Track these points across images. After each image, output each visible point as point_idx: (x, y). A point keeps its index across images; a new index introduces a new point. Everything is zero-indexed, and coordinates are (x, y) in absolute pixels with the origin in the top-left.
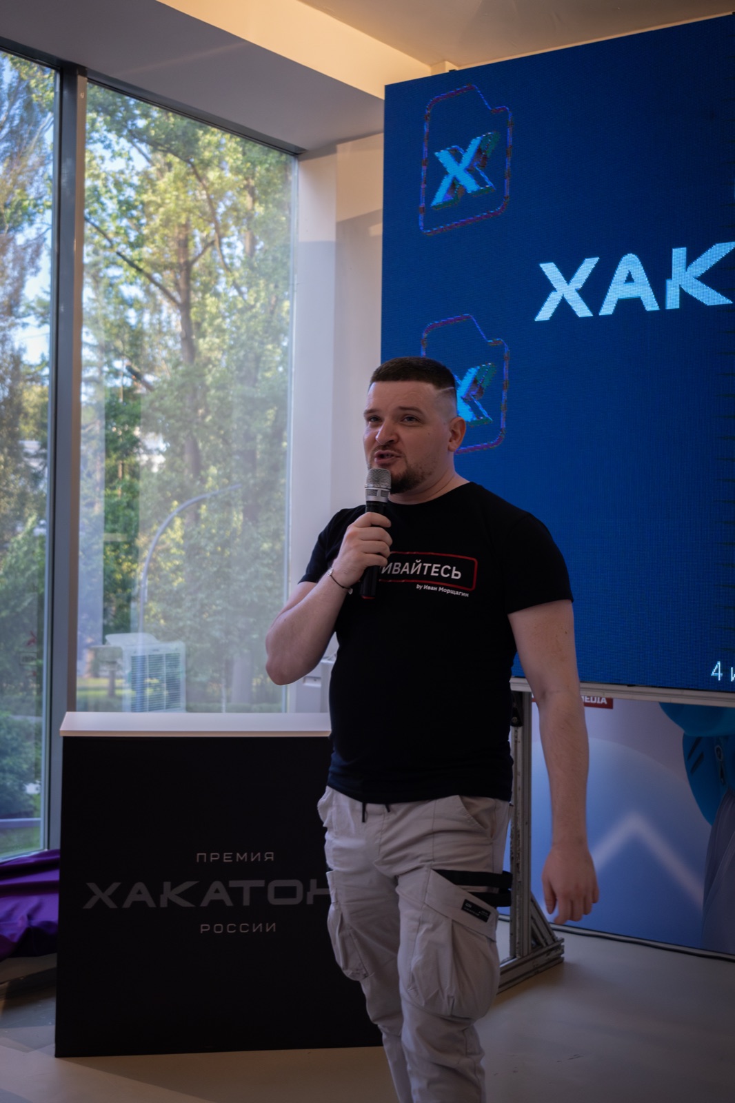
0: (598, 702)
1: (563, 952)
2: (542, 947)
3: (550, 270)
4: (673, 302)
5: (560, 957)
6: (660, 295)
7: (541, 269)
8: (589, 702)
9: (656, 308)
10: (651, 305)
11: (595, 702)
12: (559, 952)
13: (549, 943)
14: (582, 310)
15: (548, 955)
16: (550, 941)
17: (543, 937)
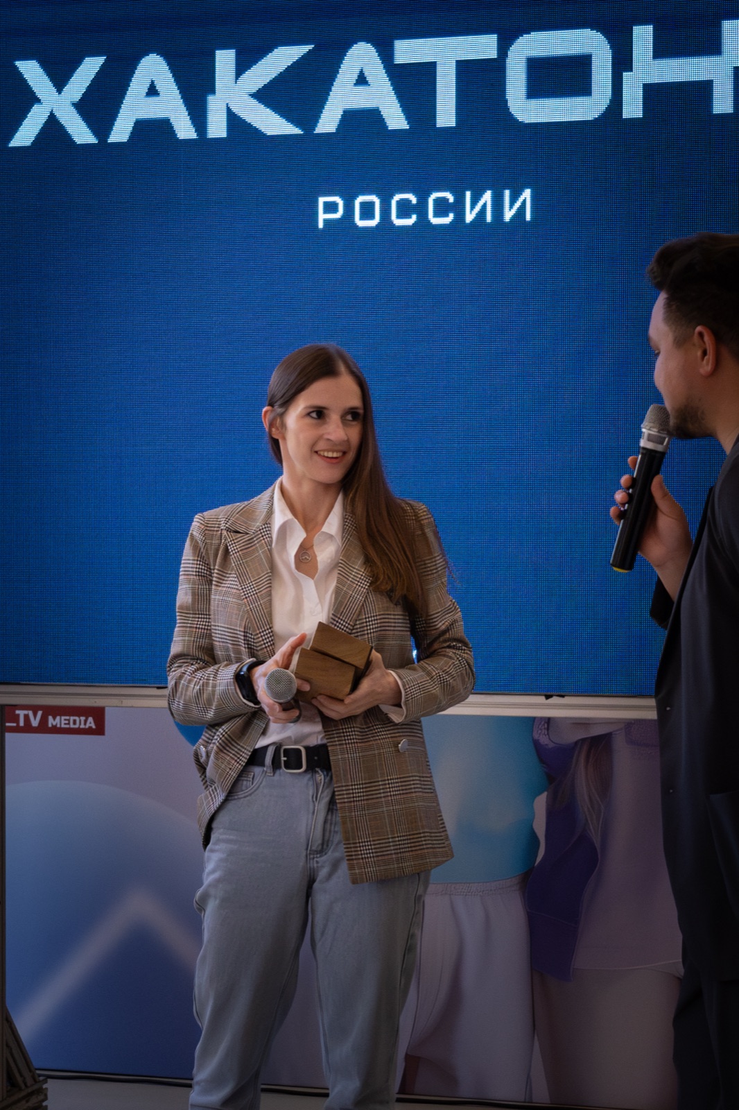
0: (82, 726)
1: (46, 1098)
2: (20, 1090)
3: (31, 71)
4: (217, 128)
5: (42, 1106)
6: (198, 116)
7: (16, 68)
8: (67, 726)
9: (192, 134)
10: (185, 130)
11: (77, 726)
12: (41, 1097)
13: (29, 1084)
14: (81, 133)
15: (27, 1102)
16: (29, 1081)
17: (21, 1075)
